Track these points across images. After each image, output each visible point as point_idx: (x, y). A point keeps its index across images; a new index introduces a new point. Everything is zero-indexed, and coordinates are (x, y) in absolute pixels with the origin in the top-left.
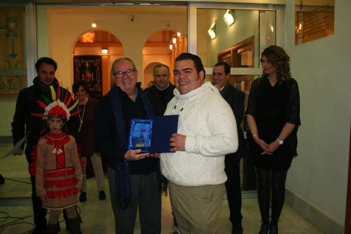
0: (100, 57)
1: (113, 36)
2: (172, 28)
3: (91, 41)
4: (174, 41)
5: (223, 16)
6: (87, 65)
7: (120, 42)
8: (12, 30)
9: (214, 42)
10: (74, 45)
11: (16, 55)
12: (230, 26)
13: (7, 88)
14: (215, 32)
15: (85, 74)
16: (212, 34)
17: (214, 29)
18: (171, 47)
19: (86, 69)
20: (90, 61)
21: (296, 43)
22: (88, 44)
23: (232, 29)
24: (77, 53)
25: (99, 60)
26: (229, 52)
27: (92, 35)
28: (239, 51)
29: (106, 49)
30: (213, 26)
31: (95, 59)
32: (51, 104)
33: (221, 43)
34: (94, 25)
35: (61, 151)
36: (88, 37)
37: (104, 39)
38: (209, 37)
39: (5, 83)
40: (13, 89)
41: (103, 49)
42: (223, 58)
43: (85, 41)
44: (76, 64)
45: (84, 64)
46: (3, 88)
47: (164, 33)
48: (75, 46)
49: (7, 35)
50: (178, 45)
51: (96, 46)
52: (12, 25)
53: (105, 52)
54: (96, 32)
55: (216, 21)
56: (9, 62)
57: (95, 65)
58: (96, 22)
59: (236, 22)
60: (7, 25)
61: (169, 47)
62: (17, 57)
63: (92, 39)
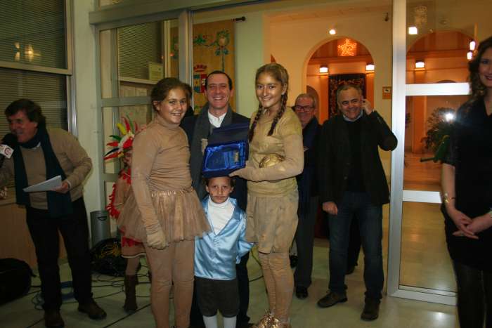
0: (363, 76)
3: (352, 54)
4: (472, 46)
7: (369, 54)
8: (222, 47)
10: (308, 61)
18: (469, 56)
20: (350, 81)
22: (348, 59)
24: (333, 72)
25: (362, 79)
27: (354, 46)
29: (373, 64)
31: (357, 78)
34: (333, 32)
36: (348, 50)
41: (368, 64)
43: (343, 54)
44: (331, 86)
48: (309, 64)
49: (218, 54)
51: (359, 61)
52: (223, 41)
53: (370, 68)
58: (335, 28)
60: (217, 42)
61: (465, 56)
63: (353, 51)
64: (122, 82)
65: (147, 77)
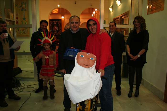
0: (61, 20)
1: (66, 10)
2: (93, 7)
3: (57, 13)
4: (94, 13)
5: (116, 2)
6: (55, 23)
7: (70, 13)
8: (24, 8)
9: (112, 13)
10: (50, 14)
11: (26, 19)
12: (119, 6)
13: (22, 33)
14: (112, 9)
15: (54, 27)
16: (111, 9)
17: (112, 7)
18: (92, 15)
19: (54, 25)
20: (56, 21)
21: (148, 14)
22: (55, 14)
23: (120, 8)
25: (60, 21)
26: (118, 18)
27: (57, 10)
28: (123, 17)
29: (64, 16)
30: (111, 6)
31: (59, 20)
32: (43, 39)
33: (115, 14)
34: (59, 6)
35: (48, 57)
36: (56, 11)
37: (62, 12)
38: (109, 11)
39: (21, 31)
40: (24, 33)
41: (62, 16)
42: (116, 20)
45: (54, 23)
46: (20, 33)
47: (89, 9)
49: (22, 10)
50: (96, 15)
51: (59, 15)
52: (24, 6)
53: (63, 17)
54: (59, 9)
55: (113, 4)
56: (23, 22)
57: (59, 23)
59: (122, 4)
60: (22, 6)
61: (91, 15)
62: (26, 20)
63: (57, 12)
64: (6, 20)
65: (9, 18)
